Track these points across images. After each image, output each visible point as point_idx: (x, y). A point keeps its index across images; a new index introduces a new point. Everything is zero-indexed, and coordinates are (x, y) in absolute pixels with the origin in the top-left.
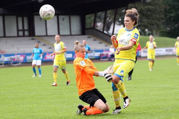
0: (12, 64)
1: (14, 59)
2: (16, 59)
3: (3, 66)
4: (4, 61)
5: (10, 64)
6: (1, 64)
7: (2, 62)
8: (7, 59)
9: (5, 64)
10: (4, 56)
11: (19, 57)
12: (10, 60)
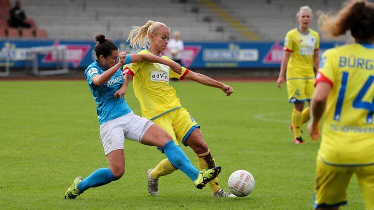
0: (36, 72)
1: (49, 56)
2: (54, 57)
3: (7, 74)
4: (11, 61)
5: (31, 69)
6: (3, 69)
7: (4, 61)
8: (22, 54)
9: (12, 69)
10: (13, 46)
11: (63, 50)
12: (33, 58)
